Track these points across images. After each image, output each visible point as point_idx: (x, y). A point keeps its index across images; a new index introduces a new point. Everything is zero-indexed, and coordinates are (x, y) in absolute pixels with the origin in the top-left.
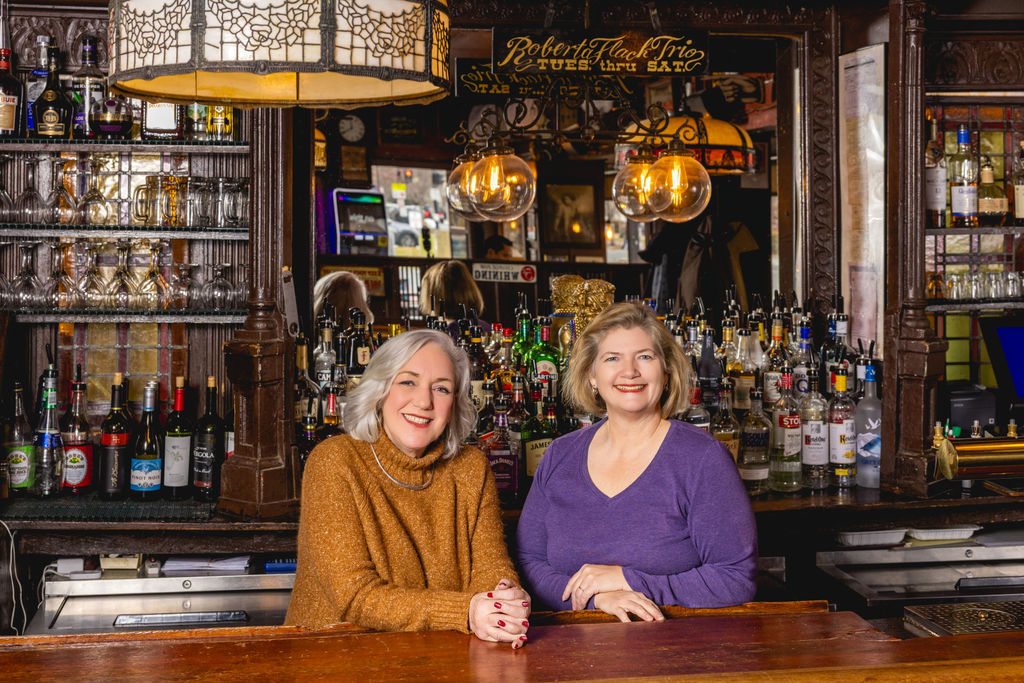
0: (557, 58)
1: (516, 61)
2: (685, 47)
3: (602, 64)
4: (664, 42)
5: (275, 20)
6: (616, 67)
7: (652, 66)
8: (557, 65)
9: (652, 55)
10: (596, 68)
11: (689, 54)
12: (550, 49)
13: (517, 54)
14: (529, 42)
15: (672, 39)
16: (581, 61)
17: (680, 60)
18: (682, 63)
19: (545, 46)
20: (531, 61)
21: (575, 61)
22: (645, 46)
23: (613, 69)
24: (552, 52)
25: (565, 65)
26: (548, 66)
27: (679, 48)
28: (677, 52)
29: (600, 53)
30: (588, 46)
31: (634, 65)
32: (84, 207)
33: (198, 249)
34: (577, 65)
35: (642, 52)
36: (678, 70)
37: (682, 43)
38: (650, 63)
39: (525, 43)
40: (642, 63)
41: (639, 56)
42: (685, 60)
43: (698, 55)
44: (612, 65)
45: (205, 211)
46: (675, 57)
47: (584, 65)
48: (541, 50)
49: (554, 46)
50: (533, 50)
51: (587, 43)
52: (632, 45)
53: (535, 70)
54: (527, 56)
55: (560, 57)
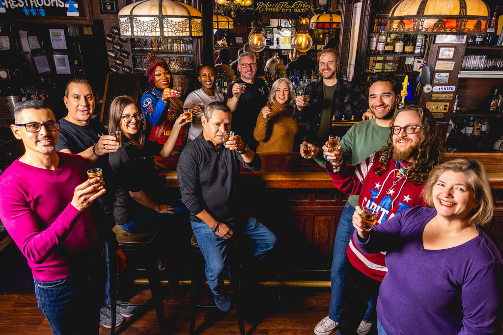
2: (305, 5)
3: (282, 10)
4: (299, 3)
5: (149, 25)
7: (296, 10)
8: (270, 10)
9: (296, 7)
10: (280, 11)
13: (260, 7)
15: (301, 2)
17: (303, 8)
21: (275, 9)
22: (294, 4)
25: (272, 10)
26: (268, 10)
28: (303, 6)
29: (282, 6)
30: (278, 5)
31: (291, 10)
32: (158, 47)
33: (185, 58)
35: (293, 6)
37: (304, 3)
39: (262, 4)
40: (293, 9)
42: (305, 8)
43: (308, 7)
44: (285, 10)
45: (185, 48)
47: (277, 10)
48: (266, 6)
49: (269, 5)
50: (264, 6)
52: (291, 4)
53: (264, 11)
54: (262, 8)
55: (271, 8)
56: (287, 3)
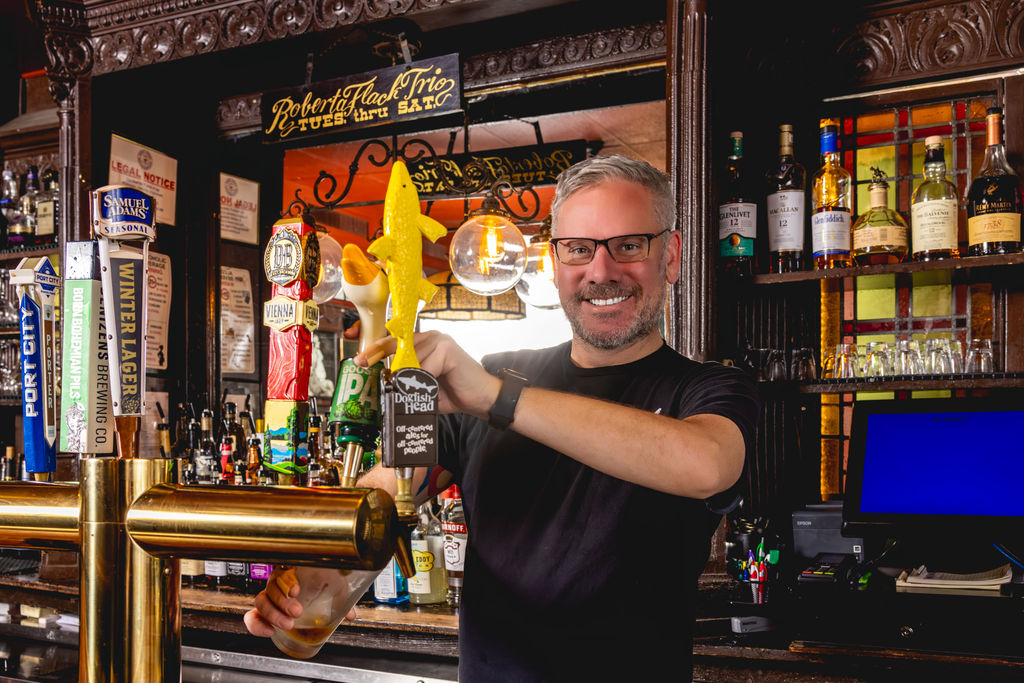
0: (315, 115)
1: (281, 127)
2: (435, 78)
3: (356, 114)
4: (413, 75)
6: (368, 115)
7: (403, 108)
8: (316, 124)
9: (403, 93)
10: (350, 120)
11: (440, 85)
12: (309, 107)
13: (282, 117)
14: (291, 102)
15: (421, 71)
16: (337, 115)
17: (429, 94)
18: (431, 98)
19: (304, 105)
20: (293, 123)
21: (330, 116)
22: (395, 85)
23: (366, 118)
24: (310, 110)
25: (322, 122)
26: (308, 125)
27: (429, 80)
28: (427, 85)
29: (353, 102)
30: (342, 97)
31: (385, 109)
34: (333, 120)
35: (394, 93)
36: (428, 107)
37: (431, 74)
38: (401, 104)
39: (287, 104)
40: (392, 105)
41: (389, 98)
42: (435, 93)
43: (449, 84)
44: (365, 113)
46: (425, 93)
47: (340, 119)
48: (301, 109)
49: (312, 102)
50: (295, 110)
51: (341, 93)
52: (383, 87)
53: (297, 132)
54: (290, 119)
55: (318, 114)
56: (370, 84)
